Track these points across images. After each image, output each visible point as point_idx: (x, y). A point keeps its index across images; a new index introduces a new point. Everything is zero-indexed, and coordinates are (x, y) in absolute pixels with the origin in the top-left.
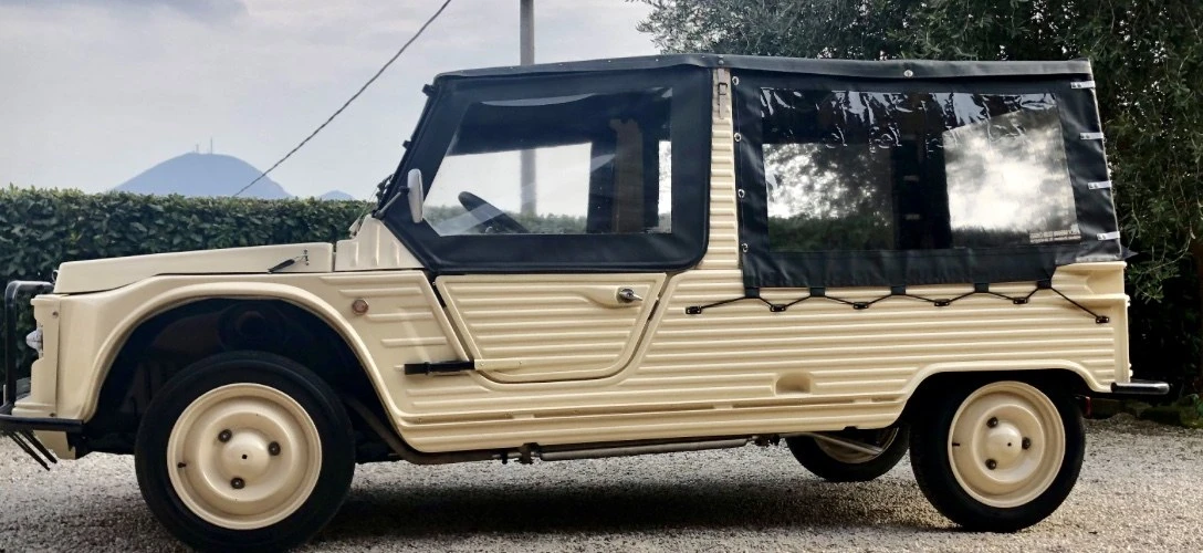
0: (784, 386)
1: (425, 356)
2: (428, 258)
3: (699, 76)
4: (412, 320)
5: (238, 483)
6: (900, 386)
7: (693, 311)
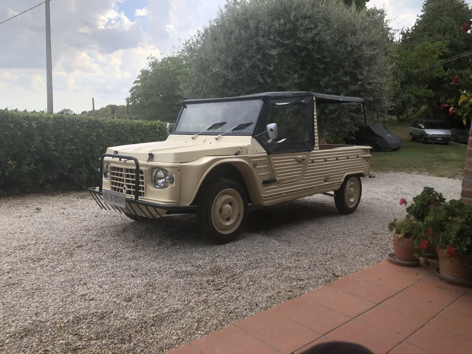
0: (325, 181)
1: (266, 178)
2: (267, 149)
3: (310, 98)
4: (265, 168)
5: (228, 220)
6: (341, 179)
7: (313, 162)
